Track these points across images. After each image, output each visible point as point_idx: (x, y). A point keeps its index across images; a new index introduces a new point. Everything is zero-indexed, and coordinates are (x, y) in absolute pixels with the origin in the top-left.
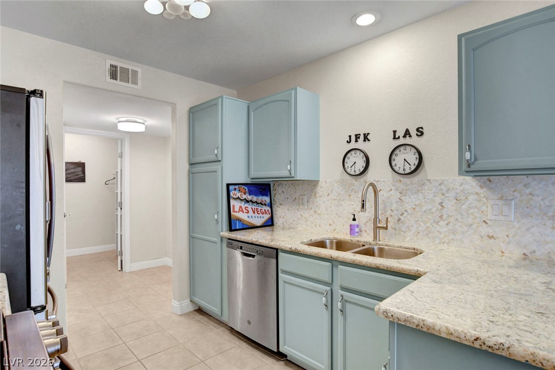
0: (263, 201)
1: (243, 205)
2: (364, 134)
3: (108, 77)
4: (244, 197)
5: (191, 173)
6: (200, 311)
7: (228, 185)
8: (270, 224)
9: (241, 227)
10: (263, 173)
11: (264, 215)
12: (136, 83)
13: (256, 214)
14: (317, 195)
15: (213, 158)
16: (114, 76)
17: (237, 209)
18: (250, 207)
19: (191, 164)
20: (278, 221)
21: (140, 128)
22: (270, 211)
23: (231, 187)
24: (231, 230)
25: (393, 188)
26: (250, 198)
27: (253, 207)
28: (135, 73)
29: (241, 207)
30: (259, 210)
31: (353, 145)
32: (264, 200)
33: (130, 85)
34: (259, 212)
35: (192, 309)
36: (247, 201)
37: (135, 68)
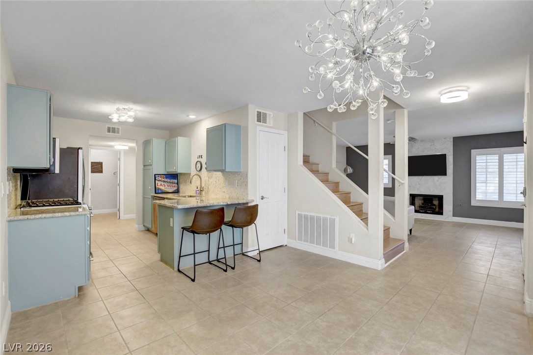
0: (173, 182)
1: (162, 183)
2: (201, 155)
3: (107, 132)
4: (163, 180)
5: (144, 170)
6: (148, 230)
7: (155, 175)
8: (177, 192)
9: (161, 192)
10: (172, 170)
11: (173, 188)
12: (119, 133)
13: (169, 187)
15: (149, 164)
16: (109, 131)
17: (159, 184)
18: (166, 184)
19: (144, 166)
20: (181, 190)
21: (127, 148)
22: (177, 186)
23: (156, 176)
24: (156, 193)
25: (207, 176)
26: (166, 180)
27: (168, 184)
28: (118, 129)
31: (199, 160)
33: (116, 134)
34: (171, 186)
35: (144, 230)
36: (164, 181)
37: (118, 127)
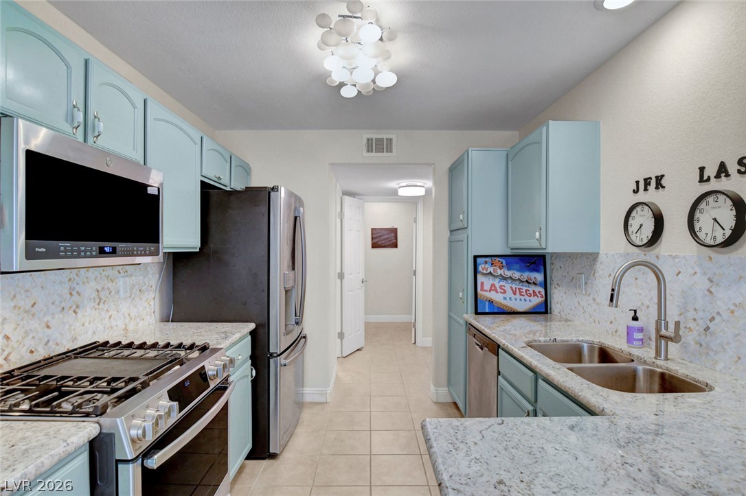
0: (531, 279)
1: (497, 283)
2: (657, 177)
4: (499, 272)
5: (450, 242)
7: (475, 257)
8: (544, 310)
9: (492, 311)
10: (529, 243)
11: (532, 298)
12: (391, 151)
13: (518, 295)
14: (597, 275)
15: (461, 224)
16: (370, 150)
17: (487, 287)
18: (507, 286)
19: (451, 231)
20: (555, 307)
21: (422, 192)
22: (543, 293)
23: (479, 260)
24: (477, 313)
25: (697, 269)
26: (508, 273)
27: (514, 286)
28: (390, 141)
29: (493, 285)
30: (524, 291)
31: (642, 197)
32: (532, 277)
33: (385, 154)
34: (524, 293)
36: (504, 278)
37: (390, 136)
